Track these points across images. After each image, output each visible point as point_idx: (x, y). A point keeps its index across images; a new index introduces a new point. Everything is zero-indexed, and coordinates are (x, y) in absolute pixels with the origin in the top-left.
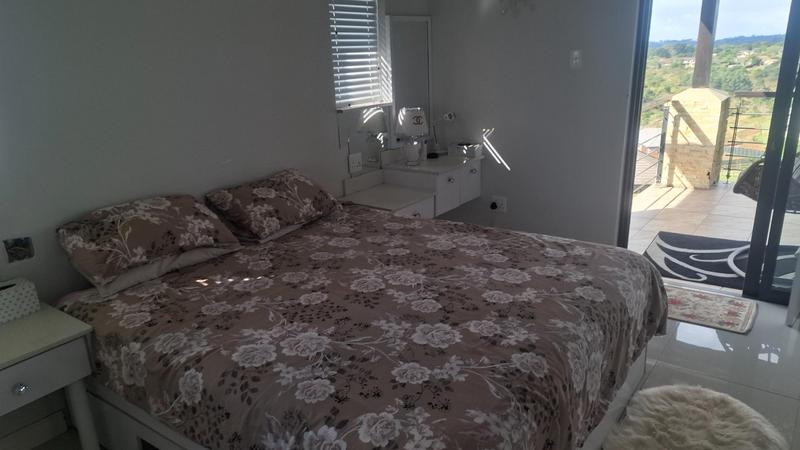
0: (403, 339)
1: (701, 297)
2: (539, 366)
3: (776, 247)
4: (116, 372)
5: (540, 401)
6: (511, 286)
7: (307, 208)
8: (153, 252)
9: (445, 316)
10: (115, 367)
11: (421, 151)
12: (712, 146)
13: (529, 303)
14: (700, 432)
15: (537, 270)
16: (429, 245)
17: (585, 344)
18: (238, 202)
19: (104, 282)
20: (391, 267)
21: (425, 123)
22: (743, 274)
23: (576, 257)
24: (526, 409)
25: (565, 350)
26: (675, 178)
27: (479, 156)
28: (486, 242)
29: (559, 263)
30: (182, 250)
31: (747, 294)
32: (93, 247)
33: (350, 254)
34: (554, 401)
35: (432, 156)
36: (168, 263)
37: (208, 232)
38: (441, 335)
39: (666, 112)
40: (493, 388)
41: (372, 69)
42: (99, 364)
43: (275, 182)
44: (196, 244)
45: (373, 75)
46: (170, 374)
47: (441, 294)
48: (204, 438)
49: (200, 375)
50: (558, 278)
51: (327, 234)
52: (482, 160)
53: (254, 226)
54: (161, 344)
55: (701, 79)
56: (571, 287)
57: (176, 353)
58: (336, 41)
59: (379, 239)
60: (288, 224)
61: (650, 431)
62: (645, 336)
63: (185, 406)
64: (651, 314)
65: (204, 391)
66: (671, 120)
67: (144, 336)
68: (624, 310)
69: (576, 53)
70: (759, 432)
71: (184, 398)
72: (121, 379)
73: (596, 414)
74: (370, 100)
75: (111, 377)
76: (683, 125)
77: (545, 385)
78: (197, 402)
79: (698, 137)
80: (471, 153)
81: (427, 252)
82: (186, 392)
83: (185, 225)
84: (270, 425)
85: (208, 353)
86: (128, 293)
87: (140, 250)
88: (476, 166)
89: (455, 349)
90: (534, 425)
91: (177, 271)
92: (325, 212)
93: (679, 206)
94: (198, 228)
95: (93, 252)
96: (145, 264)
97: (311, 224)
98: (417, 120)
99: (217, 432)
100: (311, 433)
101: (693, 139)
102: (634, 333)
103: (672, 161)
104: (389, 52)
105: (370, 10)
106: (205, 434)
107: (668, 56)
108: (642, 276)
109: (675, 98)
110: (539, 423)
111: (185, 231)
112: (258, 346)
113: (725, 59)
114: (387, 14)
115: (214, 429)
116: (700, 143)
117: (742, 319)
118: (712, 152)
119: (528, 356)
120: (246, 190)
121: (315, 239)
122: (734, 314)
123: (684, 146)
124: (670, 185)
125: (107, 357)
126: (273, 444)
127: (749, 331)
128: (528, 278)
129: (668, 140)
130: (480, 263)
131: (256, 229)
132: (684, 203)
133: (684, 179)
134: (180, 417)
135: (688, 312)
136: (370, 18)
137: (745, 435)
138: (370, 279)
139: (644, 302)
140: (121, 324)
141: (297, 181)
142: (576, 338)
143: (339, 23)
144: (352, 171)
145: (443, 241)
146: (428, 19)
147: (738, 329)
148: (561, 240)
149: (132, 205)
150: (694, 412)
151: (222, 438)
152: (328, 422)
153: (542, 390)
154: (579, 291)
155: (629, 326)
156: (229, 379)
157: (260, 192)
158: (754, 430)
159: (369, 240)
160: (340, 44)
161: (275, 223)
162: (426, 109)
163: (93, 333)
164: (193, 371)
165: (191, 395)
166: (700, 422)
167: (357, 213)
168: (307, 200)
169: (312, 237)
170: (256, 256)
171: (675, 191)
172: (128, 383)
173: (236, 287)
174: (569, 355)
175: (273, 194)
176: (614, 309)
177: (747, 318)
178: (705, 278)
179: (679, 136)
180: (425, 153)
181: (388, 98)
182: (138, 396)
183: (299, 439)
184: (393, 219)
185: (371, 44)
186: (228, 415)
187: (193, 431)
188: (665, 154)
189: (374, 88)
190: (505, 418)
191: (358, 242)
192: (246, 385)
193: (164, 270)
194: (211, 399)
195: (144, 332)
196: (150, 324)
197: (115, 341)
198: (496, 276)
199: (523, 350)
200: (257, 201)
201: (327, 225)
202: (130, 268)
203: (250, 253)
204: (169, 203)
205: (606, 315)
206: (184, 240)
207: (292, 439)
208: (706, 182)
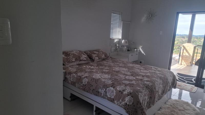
0: (124, 78)
1: (185, 85)
2: (150, 84)
3: (202, 78)
4: (70, 79)
5: (150, 89)
6: (145, 73)
7: (103, 56)
8: (76, 60)
9: (132, 75)
10: (69, 78)
11: (126, 49)
12: (191, 56)
13: (148, 75)
14: (182, 107)
15: (150, 71)
16: (128, 65)
17: (159, 83)
18: (91, 53)
19: (67, 64)
20: (121, 68)
21: (128, 43)
22: (195, 82)
23: (158, 70)
24: (147, 89)
25: (155, 83)
26: (182, 62)
27: (138, 51)
28: (140, 66)
29: (155, 70)
30: (81, 60)
31: (195, 86)
32: (66, 57)
33: (112, 65)
34: (152, 90)
35: (128, 50)
36: (78, 62)
37: (85, 58)
38: (131, 78)
39: (181, 48)
40: (141, 85)
41: (118, 31)
42: (66, 78)
43: (98, 51)
44: (83, 59)
45: (118, 33)
46: (81, 79)
47: (131, 72)
48: (87, 90)
49: (87, 79)
50: (154, 72)
51: (107, 61)
52: (139, 52)
53: (93, 58)
54: (79, 74)
55: (189, 41)
56: (157, 74)
57: (82, 76)
58: (112, 25)
59: (118, 63)
60: (100, 59)
61: (171, 106)
62: (171, 87)
63: (84, 85)
64: (173, 83)
65: (88, 82)
66: (182, 49)
67: (76, 73)
68: (167, 79)
69: (161, 32)
70: (194, 108)
71: (84, 83)
72: (70, 81)
73: (160, 98)
74: (117, 38)
75: (68, 80)
76: (185, 51)
77: (151, 87)
78: (86, 84)
79: (188, 54)
80: (137, 51)
81: (128, 66)
82: (84, 82)
83: (82, 56)
84: (100, 87)
85: (88, 76)
86: (71, 66)
87: (74, 59)
88: (138, 53)
89: (134, 80)
90: (148, 92)
91: (79, 64)
92: (107, 58)
93: (183, 69)
94: (84, 57)
95: (66, 58)
96: (74, 62)
97: (104, 60)
98: (126, 42)
99: (90, 89)
100: (108, 88)
101: (187, 54)
102: (169, 85)
103: (182, 59)
104: (122, 28)
105: (119, 20)
106: (87, 89)
107: (184, 38)
108: (172, 75)
109: (183, 45)
110: (149, 92)
111: (82, 57)
112: (97, 76)
113: (199, 40)
114: (122, 21)
115: (89, 88)
116: (188, 55)
117: (194, 90)
118: (191, 58)
119: (148, 82)
120: (92, 52)
121: (105, 62)
122: (192, 89)
123: (185, 56)
124: (181, 64)
125: (68, 77)
126: (101, 91)
127: (195, 92)
128: (148, 72)
129: (181, 54)
130: (139, 69)
131: (94, 59)
132: (184, 68)
133: (184, 63)
134: (82, 87)
135: (182, 87)
136: (119, 21)
137: (191, 109)
138: (117, 69)
139: (172, 80)
140: (71, 71)
141: (101, 51)
142: (157, 81)
143: (113, 22)
144: (112, 51)
145: (131, 65)
146: (130, 23)
147: (192, 92)
148: (155, 67)
149: (72, 51)
150: (181, 104)
151: (91, 90)
152: (112, 87)
153: (150, 87)
154: (158, 75)
155: (168, 83)
156: (93, 80)
157: (95, 52)
158: (193, 108)
159: (116, 63)
160: (112, 26)
161: (97, 58)
162: (128, 40)
163: (66, 72)
164: (86, 78)
165: (85, 83)
166: (182, 106)
167: (113, 59)
168: (104, 55)
169: (104, 62)
170: (94, 64)
171: (182, 66)
172: (72, 81)
173: (91, 68)
174: (156, 83)
175: (97, 53)
176: (165, 79)
177: (195, 90)
178: (187, 82)
179: (184, 53)
180: (127, 50)
181: (120, 37)
182: (73, 84)
183: (106, 89)
184: (120, 61)
185: (118, 26)
186: (92, 86)
187: (85, 89)
188: (180, 57)
189: (118, 35)
190: (143, 89)
191: (113, 64)
192: (96, 81)
193: (77, 64)
194: (89, 83)
195: (76, 72)
196: (77, 71)
197: (70, 73)
198: (142, 71)
199: (147, 81)
200: (94, 54)
201: (107, 60)
202: (72, 62)
203: (93, 63)
204: (79, 52)
205: (164, 79)
206: (82, 58)
207: (104, 90)
208: (190, 64)
